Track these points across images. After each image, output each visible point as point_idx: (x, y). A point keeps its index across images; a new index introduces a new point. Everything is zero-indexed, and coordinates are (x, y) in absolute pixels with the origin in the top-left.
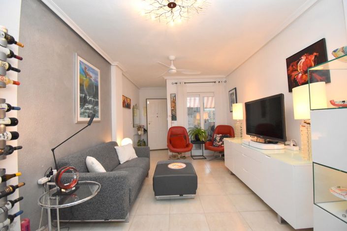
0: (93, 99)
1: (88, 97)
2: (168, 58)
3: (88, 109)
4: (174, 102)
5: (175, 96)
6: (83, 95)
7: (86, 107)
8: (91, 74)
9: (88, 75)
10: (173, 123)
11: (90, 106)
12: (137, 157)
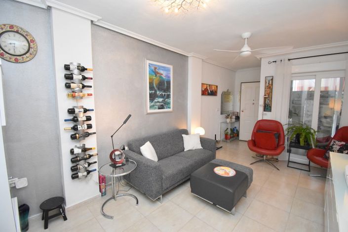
0: (163, 93)
1: (158, 92)
2: (241, 37)
3: (159, 102)
4: (269, 87)
5: (272, 80)
6: (153, 92)
7: (156, 101)
8: (162, 72)
9: (158, 73)
10: (266, 114)
11: (161, 100)
12: (201, 147)
